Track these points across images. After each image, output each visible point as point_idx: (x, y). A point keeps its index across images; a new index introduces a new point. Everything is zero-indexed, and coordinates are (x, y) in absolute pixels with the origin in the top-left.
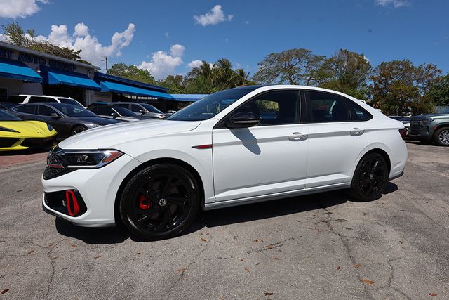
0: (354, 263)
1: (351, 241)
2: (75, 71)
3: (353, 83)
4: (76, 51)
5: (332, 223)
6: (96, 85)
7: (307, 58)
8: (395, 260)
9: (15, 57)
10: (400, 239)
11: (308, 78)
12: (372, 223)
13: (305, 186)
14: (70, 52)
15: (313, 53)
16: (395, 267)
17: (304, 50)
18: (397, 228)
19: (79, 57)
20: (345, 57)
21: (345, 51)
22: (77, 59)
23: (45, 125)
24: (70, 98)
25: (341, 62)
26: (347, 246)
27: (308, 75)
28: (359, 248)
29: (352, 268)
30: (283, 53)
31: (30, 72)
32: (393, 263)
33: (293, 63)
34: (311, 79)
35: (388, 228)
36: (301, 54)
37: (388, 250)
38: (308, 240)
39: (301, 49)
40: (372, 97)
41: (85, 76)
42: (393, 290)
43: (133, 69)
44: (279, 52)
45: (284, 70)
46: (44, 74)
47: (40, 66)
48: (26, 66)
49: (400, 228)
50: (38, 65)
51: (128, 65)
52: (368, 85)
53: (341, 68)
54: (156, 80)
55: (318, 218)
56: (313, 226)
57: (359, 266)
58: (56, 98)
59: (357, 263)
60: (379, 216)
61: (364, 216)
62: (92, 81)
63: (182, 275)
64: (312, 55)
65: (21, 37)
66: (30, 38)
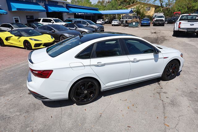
0: (164, 115)
1: (167, 104)
2: (58, 4)
5: (162, 94)
6: (67, 11)
8: (182, 116)
9: (34, 1)
10: (188, 105)
12: (179, 95)
16: (180, 120)
18: (189, 99)
23: (50, 36)
24: (57, 19)
26: (164, 107)
28: (169, 108)
29: (163, 118)
31: (41, 7)
32: (180, 117)
35: (185, 98)
37: (181, 111)
41: (62, 7)
42: (176, 130)
46: (46, 8)
47: (45, 4)
48: (39, 5)
49: (191, 99)
50: (43, 4)
54: (92, 4)
55: (156, 91)
56: (152, 95)
57: (166, 117)
58: (52, 19)
59: (166, 116)
60: (183, 92)
61: (176, 91)
62: (65, 9)
63: (101, 116)
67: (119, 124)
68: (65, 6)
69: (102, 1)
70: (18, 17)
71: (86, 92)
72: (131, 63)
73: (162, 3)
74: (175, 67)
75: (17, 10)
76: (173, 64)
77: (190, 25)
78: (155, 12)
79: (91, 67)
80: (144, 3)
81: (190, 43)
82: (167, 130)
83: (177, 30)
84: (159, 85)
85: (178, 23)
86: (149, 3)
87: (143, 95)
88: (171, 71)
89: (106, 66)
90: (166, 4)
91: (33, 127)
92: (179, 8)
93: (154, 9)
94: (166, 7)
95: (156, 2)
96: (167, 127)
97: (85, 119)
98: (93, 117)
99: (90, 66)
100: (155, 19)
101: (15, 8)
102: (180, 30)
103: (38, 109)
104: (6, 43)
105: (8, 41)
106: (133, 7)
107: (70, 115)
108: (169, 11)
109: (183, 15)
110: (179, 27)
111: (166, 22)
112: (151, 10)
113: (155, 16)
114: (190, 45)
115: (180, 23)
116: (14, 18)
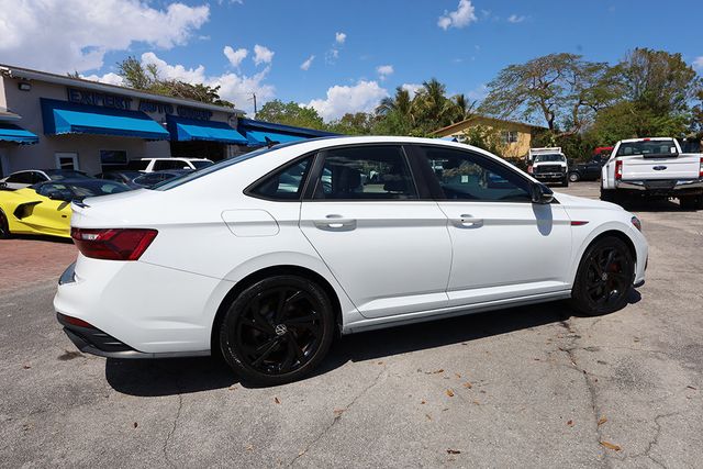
0: (597, 416)
1: (602, 383)
2: (212, 119)
3: (660, 104)
4: (212, 88)
5: (578, 353)
6: (241, 138)
7: (574, 68)
8: (669, 415)
9: (134, 107)
10: (688, 382)
11: (576, 102)
12: (646, 355)
14: (204, 90)
15: (584, 59)
16: (663, 427)
17: (567, 56)
18: (690, 365)
19: (217, 97)
20: (644, 61)
21: (645, 50)
22: (215, 100)
24: (205, 159)
25: (636, 69)
26: (592, 390)
27: (576, 97)
28: (611, 394)
29: (592, 423)
30: (529, 64)
31: (154, 126)
32: (662, 421)
33: (547, 79)
34: (580, 103)
35: (673, 364)
36: (560, 62)
37: (660, 400)
38: (530, 377)
39: (562, 55)
40: (698, 127)
41: (224, 126)
42: (650, 461)
43: (293, 107)
44: (523, 63)
45: (532, 92)
46: (172, 128)
47: (167, 115)
48: (148, 118)
49: (694, 365)
50: (163, 115)
51: (286, 103)
52: (691, 107)
53: (637, 81)
54: (326, 122)
55: (555, 345)
56: (543, 356)
57: (604, 421)
58: (187, 160)
59: (603, 417)
60: (661, 345)
61: (634, 344)
62: (235, 132)
63: (338, 418)
64: (582, 63)
65: (141, 76)
66: (152, 77)
67: (413, 444)
68: (233, 124)
69: (358, 114)
70: (74, 156)
71: (281, 330)
72: (452, 228)
73: (553, 119)
74: (618, 264)
75: (73, 130)
76: (609, 252)
77: (655, 168)
78: (533, 145)
79: (303, 228)
80: (493, 119)
81: (664, 222)
82: (614, 463)
83: (612, 185)
84: (565, 329)
85: (612, 164)
86: (509, 118)
87: (506, 357)
88: (605, 277)
89: (358, 231)
90: (568, 124)
91: (49, 460)
92: (610, 136)
93: (528, 137)
94: (568, 131)
95: (533, 114)
96: (613, 453)
97: (271, 429)
98: (306, 423)
99: (299, 223)
100: (535, 165)
101: (65, 123)
102: (622, 185)
103: (87, 401)
104: (14, 225)
105: (24, 220)
106: (460, 133)
107: (212, 417)
108: (580, 141)
109: (623, 141)
110: (618, 177)
111: (574, 177)
112: (518, 139)
113: (534, 157)
114: (664, 227)
115: (619, 163)
116: (58, 156)
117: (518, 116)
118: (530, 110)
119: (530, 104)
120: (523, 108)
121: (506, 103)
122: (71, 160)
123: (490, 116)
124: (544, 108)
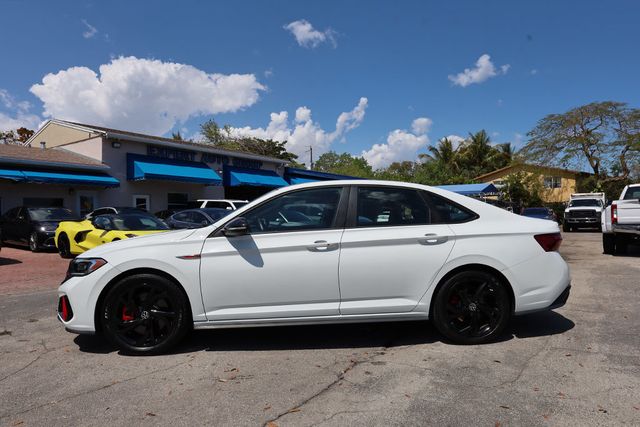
0: (296, 407)
1: (343, 386)
2: (262, 168)
4: (280, 142)
7: (618, 116)
9: (198, 159)
13: (340, 312)
14: (274, 144)
15: (629, 107)
17: (610, 104)
19: (284, 149)
22: (282, 152)
27: (619, 143)
30: (568, 114)
31: (211, 174)
34: (627, 149)
36: (603, 111)
39: (604, 103)
43: (346, 158)
44: (563, 112)
45: (573, 140)
46: (226, 175)
47: (224, 165)
48: (207, 167)
50: (221, 166)
51: (339, 154)
54: (374, 169)
58: (231, 202)
64: (626, 111)
65: (217, 135)
66: (226, 135)
68: (280, 172)
69: (404, 163)
70: (147, 198)
73: (598, 165)
75: (146, 177)
80: (533, 166)
83: (610, 229)
86: (549, 164)
90: (616, 169)
93: (572, 183)
94: (615, 175)
95: (570, 161)
100: (567, 210)
101: (142, 172)
102: (617, 230)
104: (73, 247)
105: (80, 244)
106: (499, 179)
109: (630, 186)
110: (614, 221)
112: (562, 186)
115: (613, 208)
116: (135, 197)
117: (556, 162)
118: (567, 157)
119: (567, 151)
120: (561, 155)
121: (543, 151)
122: (144, 201)
123: (529, 162)
124: (588, 155)
